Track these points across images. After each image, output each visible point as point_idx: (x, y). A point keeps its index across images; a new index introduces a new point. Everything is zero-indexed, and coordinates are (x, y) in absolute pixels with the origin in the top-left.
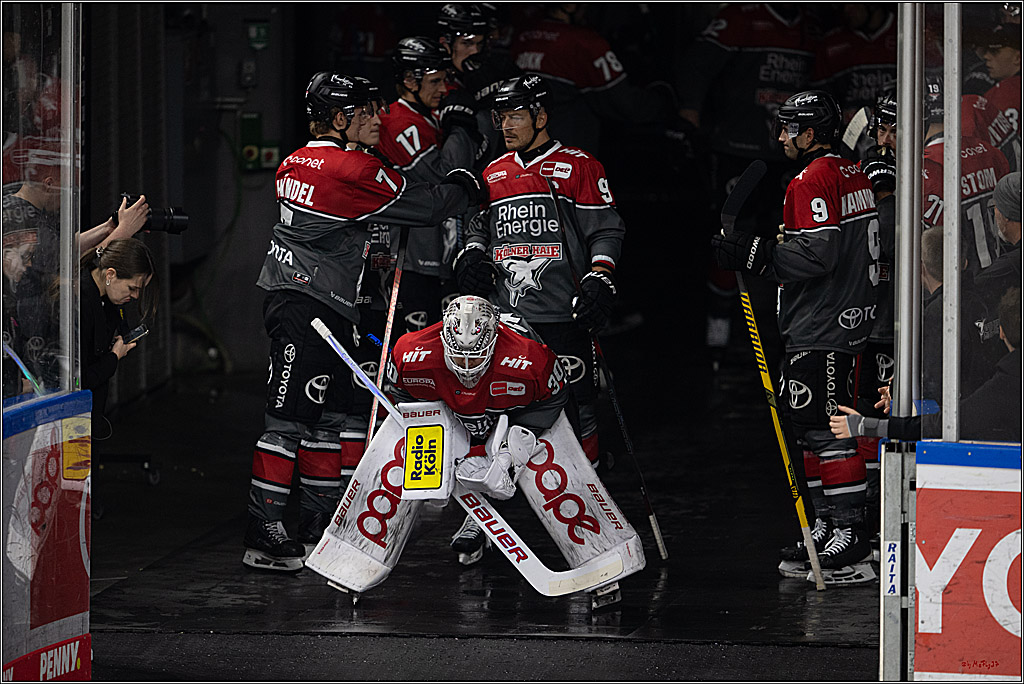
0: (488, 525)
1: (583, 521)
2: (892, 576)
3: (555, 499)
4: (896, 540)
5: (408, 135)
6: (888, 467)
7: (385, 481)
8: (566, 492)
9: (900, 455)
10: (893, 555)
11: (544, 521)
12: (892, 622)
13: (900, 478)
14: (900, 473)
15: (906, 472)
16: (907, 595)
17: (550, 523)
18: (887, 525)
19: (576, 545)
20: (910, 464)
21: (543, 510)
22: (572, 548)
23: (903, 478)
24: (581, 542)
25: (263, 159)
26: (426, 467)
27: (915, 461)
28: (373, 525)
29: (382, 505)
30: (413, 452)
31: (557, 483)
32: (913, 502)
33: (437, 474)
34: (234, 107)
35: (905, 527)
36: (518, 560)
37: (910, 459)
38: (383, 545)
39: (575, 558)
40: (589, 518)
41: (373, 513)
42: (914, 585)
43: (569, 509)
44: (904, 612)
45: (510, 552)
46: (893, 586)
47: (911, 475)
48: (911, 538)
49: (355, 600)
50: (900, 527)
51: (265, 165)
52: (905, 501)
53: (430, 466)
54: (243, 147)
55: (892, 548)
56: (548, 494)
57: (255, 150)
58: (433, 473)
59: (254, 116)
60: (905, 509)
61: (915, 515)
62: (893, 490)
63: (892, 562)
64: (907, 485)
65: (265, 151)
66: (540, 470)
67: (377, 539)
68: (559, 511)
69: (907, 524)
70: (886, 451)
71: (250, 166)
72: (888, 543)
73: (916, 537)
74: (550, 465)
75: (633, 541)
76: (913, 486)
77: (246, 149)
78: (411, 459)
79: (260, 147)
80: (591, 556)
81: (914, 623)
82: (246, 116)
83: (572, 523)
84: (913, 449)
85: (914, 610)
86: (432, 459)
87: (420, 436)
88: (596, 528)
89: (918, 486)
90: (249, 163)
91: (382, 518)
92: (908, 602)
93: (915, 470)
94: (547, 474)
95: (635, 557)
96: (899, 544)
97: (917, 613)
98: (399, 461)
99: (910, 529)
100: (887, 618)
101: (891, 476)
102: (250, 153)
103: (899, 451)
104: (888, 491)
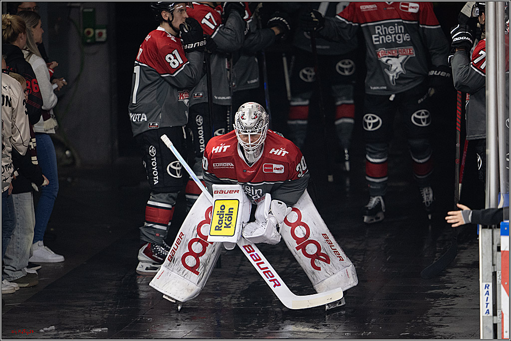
0: (258, 264)
1: (320, 256)
2: (487, 304)
3: (303, 243)
4: (489, 282)
5: (208, 18)
6: (483, 237)
7: (199, 233)
8: (309, 239)
9: (491, 230)
10: (488, 291)
11: (296, 257)
12: (488, 332)
13: (491, 244)
14: (491, 241)
15: (495, 241)
16: (496, 315)
17: (300, 258)
18: (484, 273)
19: (316, 271)
20: (497, 236)
21: (296, 250)
22: (313, 273)
23: (493, 244)
24: (319, 269)
25: (97, 36)
26: (225, 223)
27: (500, 233)
28: (191, 261)
29: (197, 247)
30: (217, 214)
31: (304, 234)
32: (499, 259)
33: (232, 228)
34: (78, 5)
35: (495, 274)
36: (274, 286)
37: (497, 232)
38: (197, 273)
39: (315, 279)
40: (323, 255)
41: (191, 253)
42: (500, 309)
43: (312, 249)
44: (495, 326)
45: (270, 281)
46: (488, 310)
47: (498, 242)
48: (499, 281)
49: (179, 308)
50: (491, 274)
51: (98, 40)
52: (495, 259)
53: (228, 223)
54: (85, 28)
55: (487, 287)
56: (298, 240)
57: (91, 30)
58: (230, 227)
59: (91, 10)
60: (495, 263)
61: (500, 266)
62: (487, 251)
63: (487, 295)
64: (495, 248)
65: (97, 31)
66: (293, 226)
67: (193, 269)
68: (305, 250)
69: (496, 272)
70: (482, 228)
71: (89, 41)
72: (484, 284)
73: (502, 280)
74: (299, 223)
75: (350, 268)
76: (499, 249)
77: (86, 30)
78: (215, 219)
79: (94, 29)
80: (325, 278)
81: (501, 332)
82: (85, 10)
83: (313, 258)
84: (499, 227)
85: (501, 324)
86: (230, 219)
87: (224, 206)
88: (327, 261)
89: (502, 249)
90: (89, 38)
91: (197, 256)
92: (497, 320)
93: (500, 239)
94: (297, 228)
95: (351, 278)
96: (491, 284)
97: (503, 326)
98: (208, 221)
99: (498, 275)
100: (485, 330)
101: (485, 243)
102: (89, 33)
103: (490, 228)
104: (484, 252)
